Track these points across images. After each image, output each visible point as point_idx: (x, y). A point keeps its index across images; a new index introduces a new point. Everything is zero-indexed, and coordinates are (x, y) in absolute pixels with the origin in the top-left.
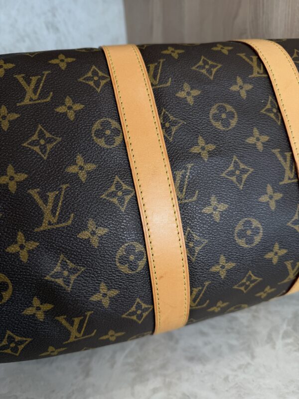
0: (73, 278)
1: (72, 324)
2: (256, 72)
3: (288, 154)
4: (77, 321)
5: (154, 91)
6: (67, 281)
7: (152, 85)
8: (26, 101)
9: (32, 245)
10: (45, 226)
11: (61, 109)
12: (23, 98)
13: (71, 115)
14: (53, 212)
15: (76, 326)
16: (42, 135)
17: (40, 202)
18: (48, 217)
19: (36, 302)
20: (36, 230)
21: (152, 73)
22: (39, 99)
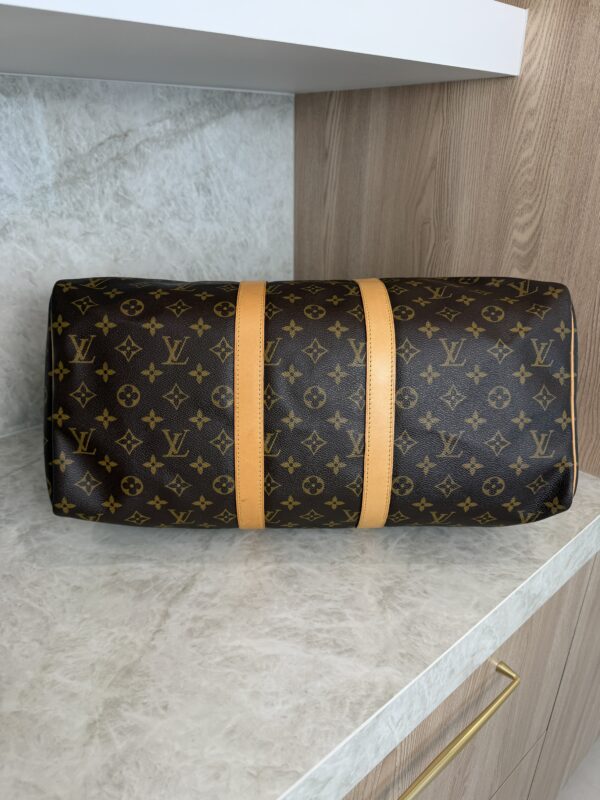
0: (183, 489)
1: (179, 515)
2: (356, 363)
3: (361, 436)
4: (182, 514)
5: (266, 368)
6: (179, 490)
7: (265, 362)
8: (169, 362)
9: (160, 465)
10: (169, 455)
11: (193, 373)
12: (166, 360)
13: (199, 379)
14: (176, 446)
15: (181, 516)
16: (176, 391)
17: (169, 439)
18: (173, 449)
19: (157, 498)
20: (164, 456)
21: (268, 350)
22: (178, 361)
